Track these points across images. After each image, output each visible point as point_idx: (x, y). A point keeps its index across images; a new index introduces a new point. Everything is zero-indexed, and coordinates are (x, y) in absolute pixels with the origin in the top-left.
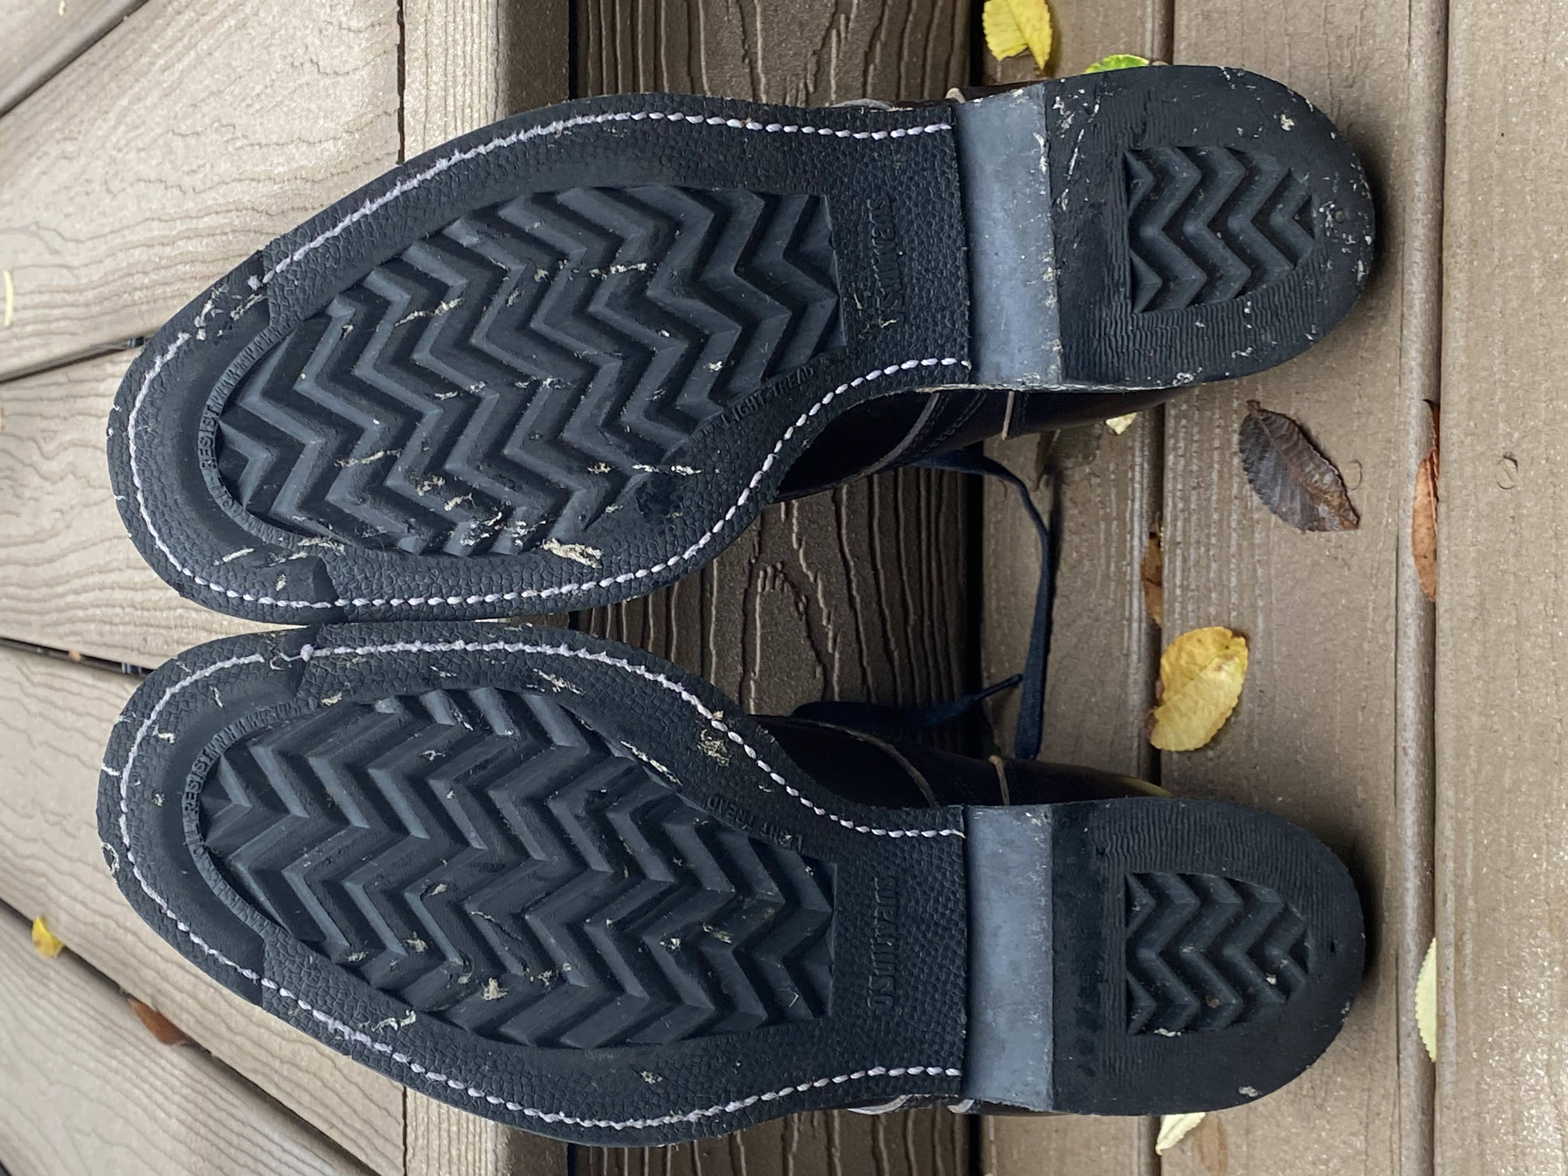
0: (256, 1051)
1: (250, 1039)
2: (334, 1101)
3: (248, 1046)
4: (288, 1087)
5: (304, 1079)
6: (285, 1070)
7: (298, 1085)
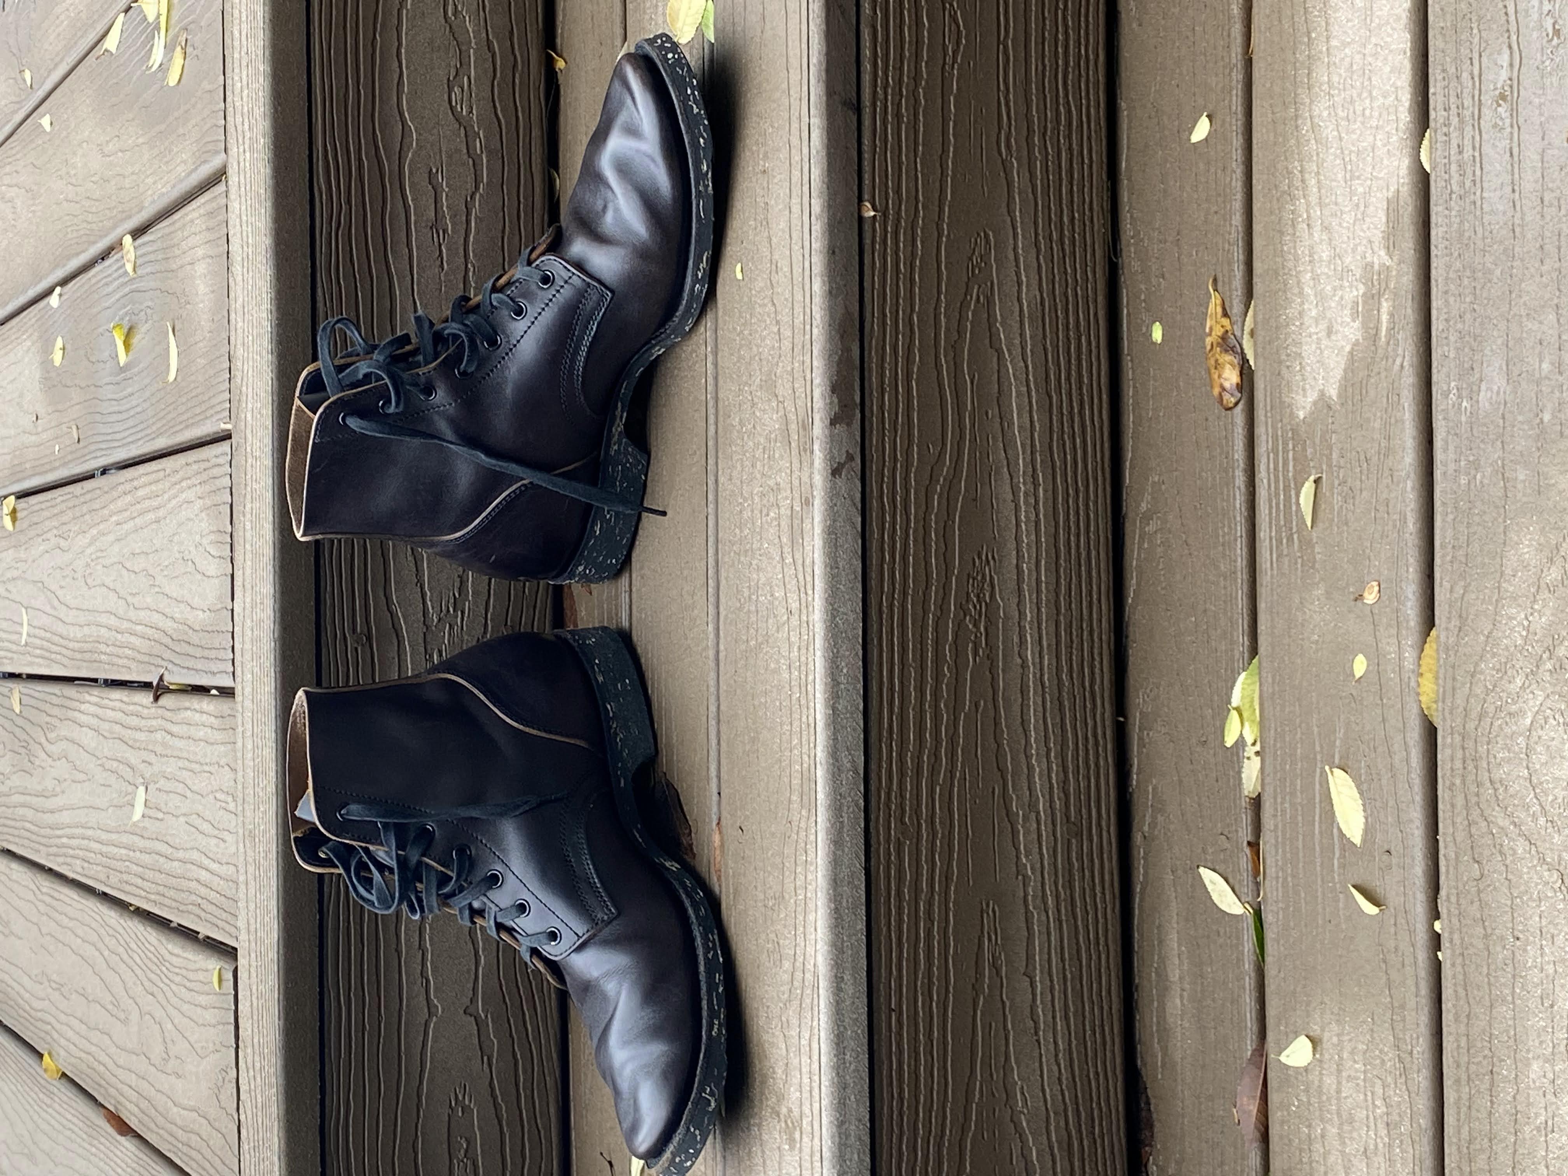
0: (170, 1139)
1: (167, 1131)
2: (207, 1165)
3: (166, 1136)
4: (185, 1158)
5: (194, 1154)
6: (185, 1149)
7: (190, 1157)
